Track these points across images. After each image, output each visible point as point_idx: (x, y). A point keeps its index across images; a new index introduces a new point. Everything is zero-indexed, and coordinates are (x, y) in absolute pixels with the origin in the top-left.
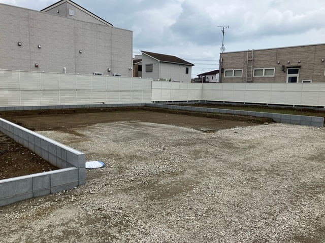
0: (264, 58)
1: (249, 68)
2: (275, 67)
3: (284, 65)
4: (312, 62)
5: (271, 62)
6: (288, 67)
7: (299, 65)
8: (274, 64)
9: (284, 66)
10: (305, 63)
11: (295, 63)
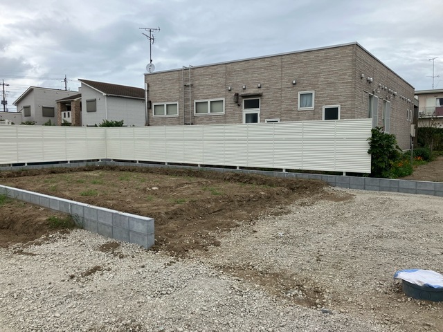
0: (209, 82)
1: (187, 100)
2: (225, 96)
3: (237, 92)
4: (279, 86)
5: (218, 88)
6: (244, 97)
7: (259, 91)
8: (223, 91)
9: (237, 95)
10: (268, 88)
11: (253, 88)
